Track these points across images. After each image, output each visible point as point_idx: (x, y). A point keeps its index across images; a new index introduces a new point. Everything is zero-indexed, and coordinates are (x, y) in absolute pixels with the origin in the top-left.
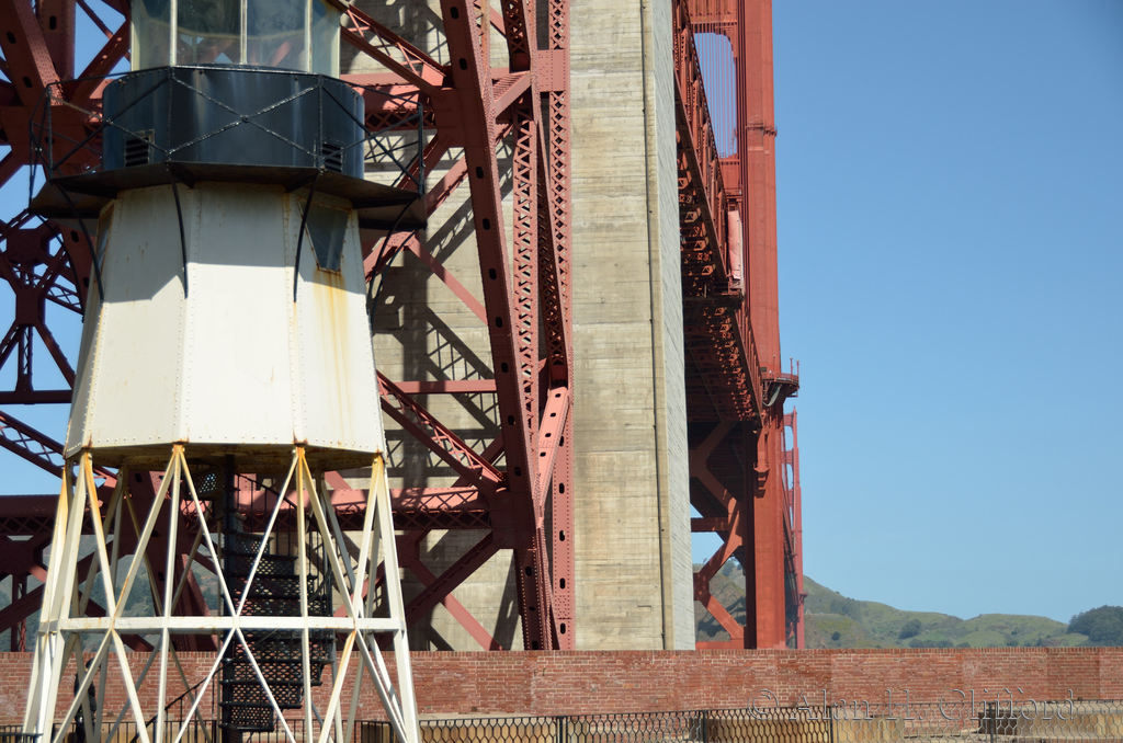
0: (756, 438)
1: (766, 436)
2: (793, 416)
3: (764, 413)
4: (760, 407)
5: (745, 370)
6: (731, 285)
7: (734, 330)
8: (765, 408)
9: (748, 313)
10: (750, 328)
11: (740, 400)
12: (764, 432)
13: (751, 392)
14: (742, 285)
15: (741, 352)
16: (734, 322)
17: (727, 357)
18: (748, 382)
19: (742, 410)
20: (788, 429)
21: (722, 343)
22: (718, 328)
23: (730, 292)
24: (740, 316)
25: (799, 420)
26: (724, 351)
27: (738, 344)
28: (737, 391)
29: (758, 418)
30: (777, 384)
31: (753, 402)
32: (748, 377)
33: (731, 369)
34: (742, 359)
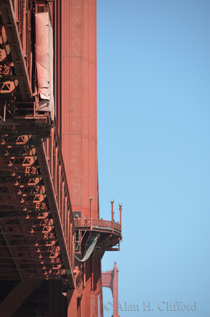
1: (79, 300)
2: (113, 274)
12: (76, 294)
23: (36, 116)
30: (94, 233)
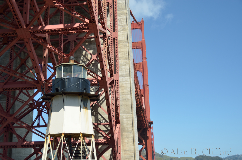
0: (147, 131)
2: (152, 127)
3: (148, 127)
4: (147, 126)
5: (145, 121)
6: (143, 108)
7: (143, 115)
8: (148, 126)
9: (145, 112)
10: (146, 114)
11: (145, 125)
12: (148, 130)
13: (146, 124)
14: (144, 108)
15: (145, 118)
16: (143, 113)
17: (142, 119)
18: (146, 122)
19: (145, 126)
20: (152, 129)
21: (142, 117)
22: (141, 114)
24: (144, 112)
25: (153, 128)
26: (142, 118)
27: (144, 117)
28: (144, 124)
29: (147, 128)
30: (150, 122)
31: (146, 125)
32: (146, 121)
33: (143, 120)
34: (145, 119)
